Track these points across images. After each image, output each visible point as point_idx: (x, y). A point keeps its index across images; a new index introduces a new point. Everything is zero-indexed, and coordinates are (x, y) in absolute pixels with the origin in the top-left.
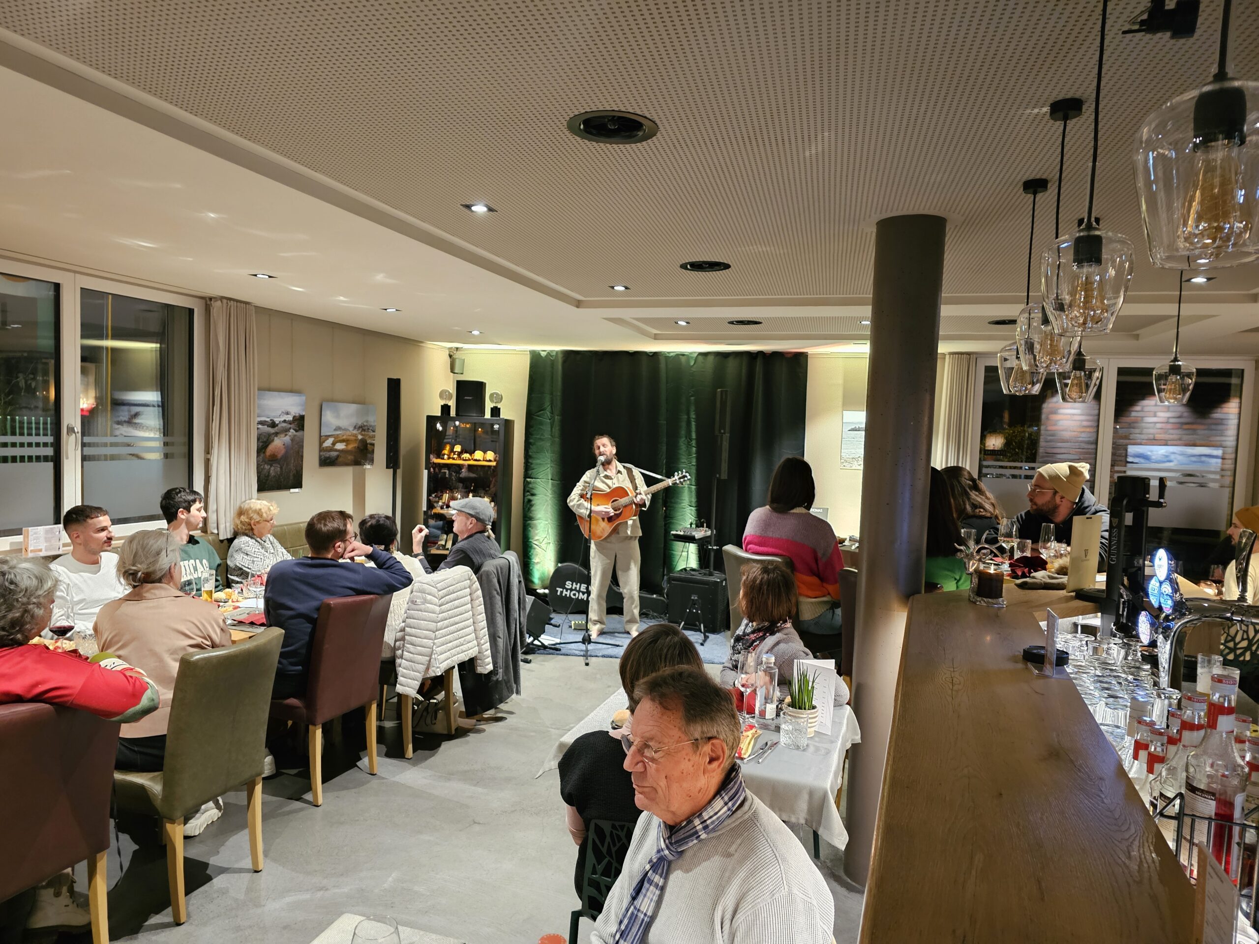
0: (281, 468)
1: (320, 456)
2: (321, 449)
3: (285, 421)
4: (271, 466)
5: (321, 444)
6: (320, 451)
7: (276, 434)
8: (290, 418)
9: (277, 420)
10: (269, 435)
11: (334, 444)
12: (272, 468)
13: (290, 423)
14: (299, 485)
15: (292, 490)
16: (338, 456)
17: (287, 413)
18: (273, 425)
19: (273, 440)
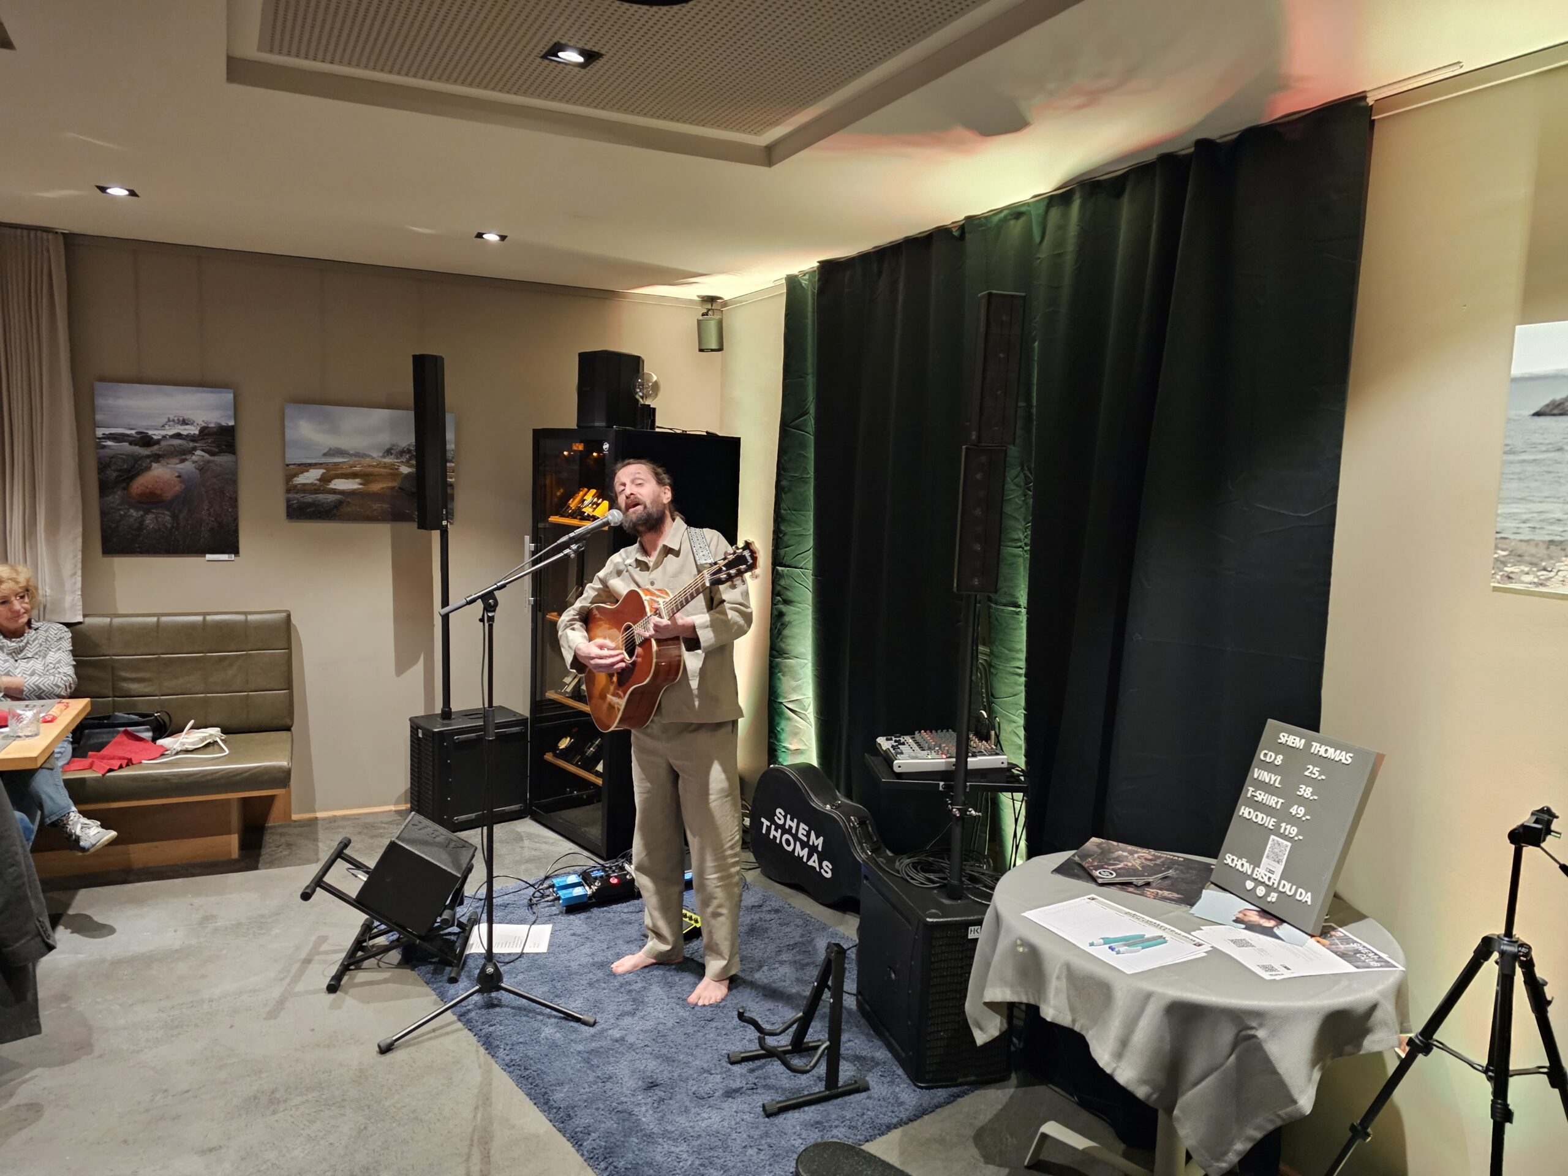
0: (175, 517)
1: (288, 501)
2: (291, 489)
3: (178, 436)
4: (147, 511)
5: (290, 477)
6: (288, 491)
7: (157, 458)
8: (194, 430)
9: (156, 434)
10: (137, 459)
11: (325, 479)
12: (150, 516)
13: (192, 438)
14: (233, 548)
15: (209, 557)
16: (340, 503)
17: (184, 422)
18: (145, 440)
19: (148, 468)
